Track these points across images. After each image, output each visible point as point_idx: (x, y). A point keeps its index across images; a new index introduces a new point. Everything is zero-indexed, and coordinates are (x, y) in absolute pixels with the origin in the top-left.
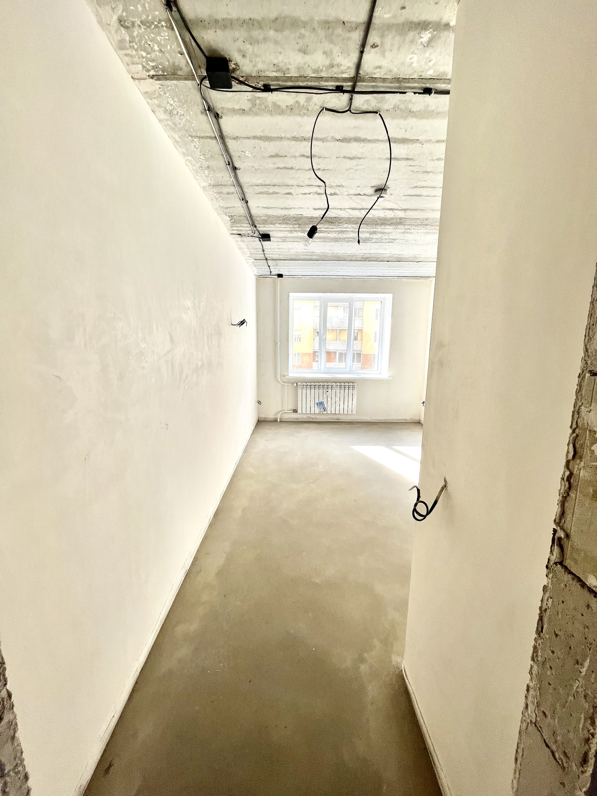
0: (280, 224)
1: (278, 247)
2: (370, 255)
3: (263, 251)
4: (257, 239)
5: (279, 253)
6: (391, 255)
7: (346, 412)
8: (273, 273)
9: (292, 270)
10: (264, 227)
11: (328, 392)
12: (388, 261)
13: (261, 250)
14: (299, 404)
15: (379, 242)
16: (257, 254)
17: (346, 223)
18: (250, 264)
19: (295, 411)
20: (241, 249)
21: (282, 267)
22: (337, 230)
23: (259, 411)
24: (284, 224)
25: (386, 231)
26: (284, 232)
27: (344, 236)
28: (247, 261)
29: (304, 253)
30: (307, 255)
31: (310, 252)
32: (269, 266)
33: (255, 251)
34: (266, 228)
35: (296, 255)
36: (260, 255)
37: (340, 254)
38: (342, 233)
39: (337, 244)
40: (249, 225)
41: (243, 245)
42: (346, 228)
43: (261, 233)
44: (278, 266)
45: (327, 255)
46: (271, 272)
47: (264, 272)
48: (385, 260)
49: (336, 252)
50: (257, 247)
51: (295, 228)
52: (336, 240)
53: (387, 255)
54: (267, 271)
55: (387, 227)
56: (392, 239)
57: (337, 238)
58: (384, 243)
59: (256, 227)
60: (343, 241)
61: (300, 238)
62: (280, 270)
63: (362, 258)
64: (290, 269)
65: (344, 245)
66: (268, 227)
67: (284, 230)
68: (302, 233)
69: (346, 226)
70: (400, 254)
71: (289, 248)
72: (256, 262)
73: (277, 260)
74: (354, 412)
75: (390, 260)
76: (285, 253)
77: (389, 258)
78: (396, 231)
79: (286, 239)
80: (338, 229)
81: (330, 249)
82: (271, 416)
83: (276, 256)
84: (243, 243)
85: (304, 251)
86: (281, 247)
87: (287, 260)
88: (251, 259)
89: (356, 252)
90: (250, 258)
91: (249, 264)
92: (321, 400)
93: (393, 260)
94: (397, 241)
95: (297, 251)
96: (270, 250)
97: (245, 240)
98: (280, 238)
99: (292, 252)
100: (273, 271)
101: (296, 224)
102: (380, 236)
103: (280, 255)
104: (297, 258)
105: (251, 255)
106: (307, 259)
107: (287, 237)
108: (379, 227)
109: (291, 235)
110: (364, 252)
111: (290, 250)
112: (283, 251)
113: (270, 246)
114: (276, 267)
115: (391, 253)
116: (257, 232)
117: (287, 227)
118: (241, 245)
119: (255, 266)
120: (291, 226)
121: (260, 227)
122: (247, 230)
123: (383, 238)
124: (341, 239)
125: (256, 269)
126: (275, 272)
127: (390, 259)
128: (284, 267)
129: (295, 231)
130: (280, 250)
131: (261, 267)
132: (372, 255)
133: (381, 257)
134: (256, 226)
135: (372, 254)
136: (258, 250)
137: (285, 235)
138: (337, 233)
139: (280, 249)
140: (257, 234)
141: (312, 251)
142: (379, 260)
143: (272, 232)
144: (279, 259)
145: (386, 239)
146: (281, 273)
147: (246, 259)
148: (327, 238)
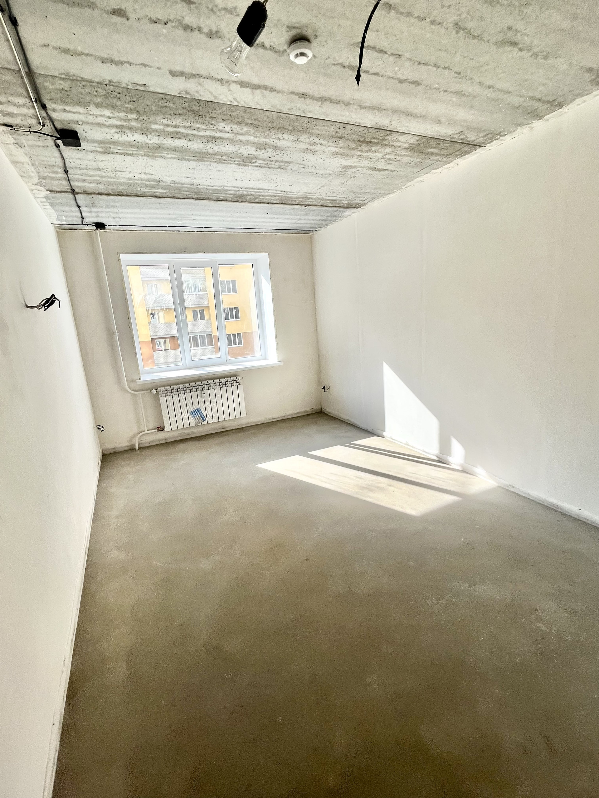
0: (98, 105)
1: (95, 165)
2: (246, 191)
3: (66, 172)
4: (50, 142)
5: (98, 178)
6: (275, 192)
7: (233, 417)
8: (87, 220)
9: (121, 215)
10: (64, 110)
11: (204, 394)
12: (268, 203)
13: (61, 170)
14: (164, 418)
15: (265, 167)
16: (52, 179)
17: (223, 120)
18: (41, 202)
19: (161, 429)
20: (18, 165)
21: (103, 210)
22: (205, 134)
23: (101, 442)
24: (107, 107)
25: (280, 143)
26: (107, 130)
27: (216, 149)
28: (34, 194)
29: (144, 182)
30: (147, 186)
31: (153, 181)
32: (79, 207)
33: (49, 172)
34: (69, 114)
35: (129, 185)
36: (60, 182)
37: (202, 187)
38: (214, 141)
39: (201, 165)
40: (28, 100)
41: (20, 155)
42: (221, 131)
43: (59, 126)
44: (96, 206)
45: (182, 187)
46: (83, 218)
47: (70, 219)
48: (265, 201)
49: (196, 182)
50: (52, 161)
51: (129, 120)
52: (201, 156)
53: (270, 193)
54: (76, 217)
55: (286, 136)
56: (286, 162)
57: (203, 153)
58: (272, 170)
59: (44, 107)
60: (213, 160)
61: (138, 147)
62: (101, 215)
63: (234, 195)
64: (116, 213)
65: (210, 167)
66: (74, 113)
67: (107, 124)
68: (142, 136)
69: (222, 125)
70: (289, 190)
71: (117, 169)
72: (53, 197)
73: (95, 193)
74: (244, 415)
75: (271, 202)
76: (109, 180)
77: (272, 198)
78: (296, 145)
79: (110, 148)
80: (208, 133)
81: (188, 176)
82: (122, 443)
83: (93, 185)
84: (20, 149)
85: (144, 176)
86: (101, 165)
87: (112, 195)
88: (42, 189)
89: (228, 185)
90: (39, 188)
91: (39, 200)
92: (196, 406)
93: (275, 202)
94: (292, 166)
95: (130, 176)
96: (79, 172)
97: (24, 142)
98: (100, 142)
99: (123, 177)
100: (87, 217)
101: (131, 111)
102: (270, 155)
103: (99, 183)
104: (130, 191)
105: (41, 180)
106: (148, 194)
107: (114, 143)
108: (274, 136)
109: (120, 139)
110: (238, 186)
111: (119, 173)
112: (104, 174)
113: (78, 162)
114: (93, 209)
115: (276, 188)
116: (48, 123)
117: (114, 118)
118: (15, 155)
119: (52, 205)
120: (122, 115)
121: (54, 110)
122: (25, 115)
123: (273, 159)
124: (209, 156)
125: (53, 211)
126: (91, 218)
127: (273, 200)
128: (108, 210)
129: (130, 128)
130: (99, 173)
131: (63, 209)
132: (251, 192)
133: (260, 195)
134: (45, 105)
135: (249, 188)
136: (55, 169)
137: (109, 137)
138: (204, 141)
139: (98, 169)
140: (48, 129)
141: (158, 179)
142: (257, 200)
143: (83, 127)
144: (97, 192)
145: (277, 161)
146: (100, 220)
147: (32, 190)
148: (186, 151)
